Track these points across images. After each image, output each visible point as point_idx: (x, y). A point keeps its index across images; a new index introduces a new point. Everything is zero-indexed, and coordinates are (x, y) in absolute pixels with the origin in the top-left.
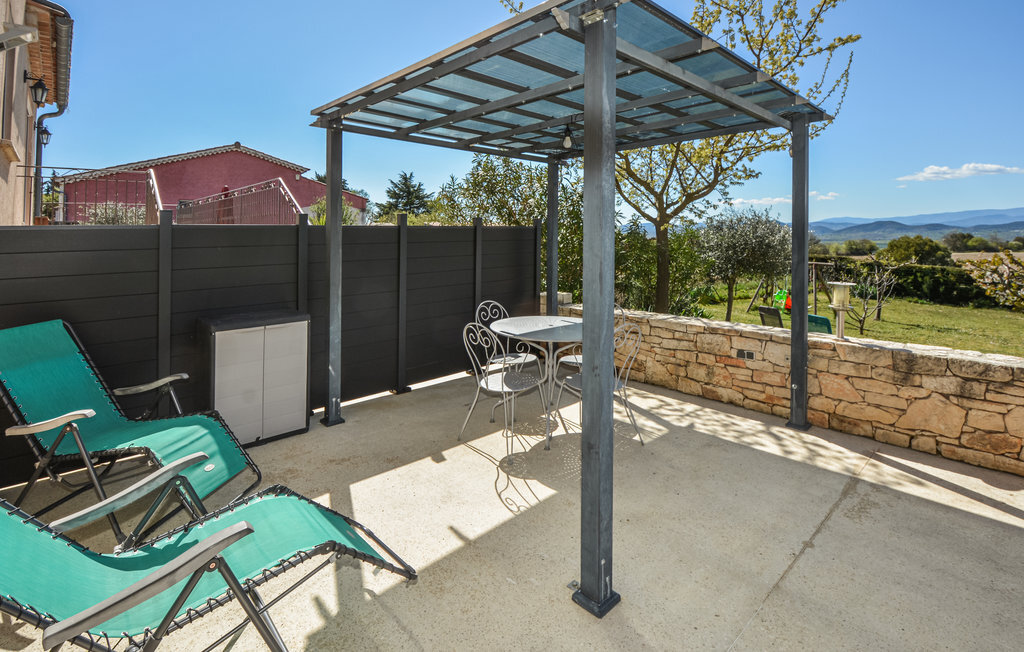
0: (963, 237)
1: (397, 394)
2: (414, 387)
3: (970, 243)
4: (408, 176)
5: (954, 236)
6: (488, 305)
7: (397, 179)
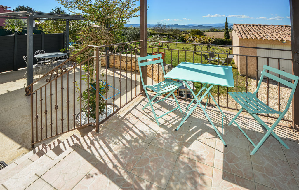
0: (213, 29)
1: (13, 71)
2: (19, 69)
3: (215, 30)
4: (59, 8)
5: (212, 29)
6: (40, 51)
7: (55, 9)
